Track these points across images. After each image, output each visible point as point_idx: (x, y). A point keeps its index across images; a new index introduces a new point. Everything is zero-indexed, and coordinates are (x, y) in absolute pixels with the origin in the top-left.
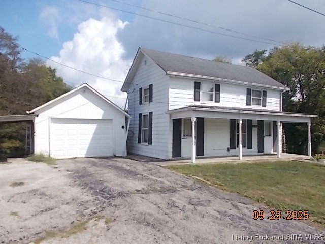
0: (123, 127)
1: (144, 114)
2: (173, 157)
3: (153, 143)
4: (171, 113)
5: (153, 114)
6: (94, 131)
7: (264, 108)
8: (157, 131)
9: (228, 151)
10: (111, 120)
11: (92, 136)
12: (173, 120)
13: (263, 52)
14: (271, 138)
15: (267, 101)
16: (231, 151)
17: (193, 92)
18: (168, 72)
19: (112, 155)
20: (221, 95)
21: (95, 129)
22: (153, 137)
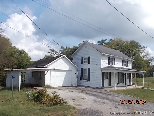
0: (76, 73)
1: (84, 68)
2: (102, 87)
3: (90, 81)
4: (102, 69)
5: (91, 69)
6: (65, 75)
7: (127, 68)
8: (93, 76)
9: (117, 84)
10: (71, 70)
11: (64, 77)
12: (102, 72)
13: (105, 40)
14: (129, 79)
15: (128, 65)
16: (118, 84)
17: (108, 61)
18: (103, 54)
19: (71, 85)
20: (116, 62)
21: (65, 74)
22: (90, 78)
